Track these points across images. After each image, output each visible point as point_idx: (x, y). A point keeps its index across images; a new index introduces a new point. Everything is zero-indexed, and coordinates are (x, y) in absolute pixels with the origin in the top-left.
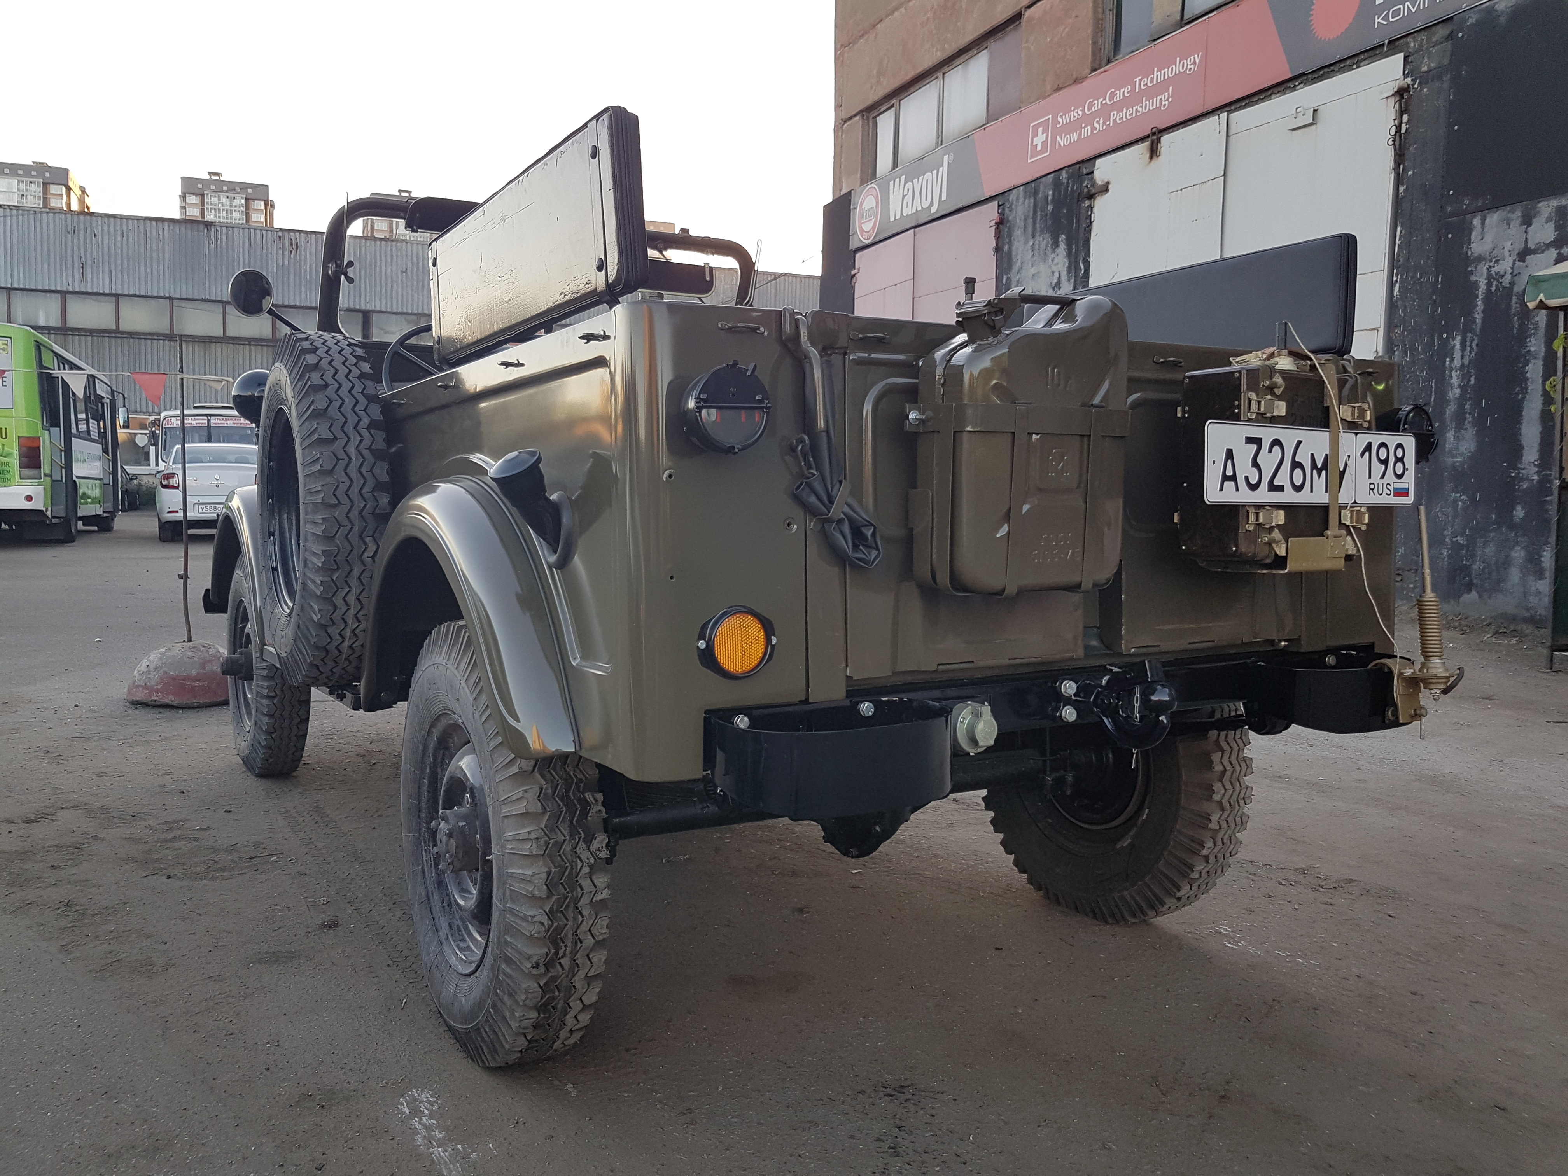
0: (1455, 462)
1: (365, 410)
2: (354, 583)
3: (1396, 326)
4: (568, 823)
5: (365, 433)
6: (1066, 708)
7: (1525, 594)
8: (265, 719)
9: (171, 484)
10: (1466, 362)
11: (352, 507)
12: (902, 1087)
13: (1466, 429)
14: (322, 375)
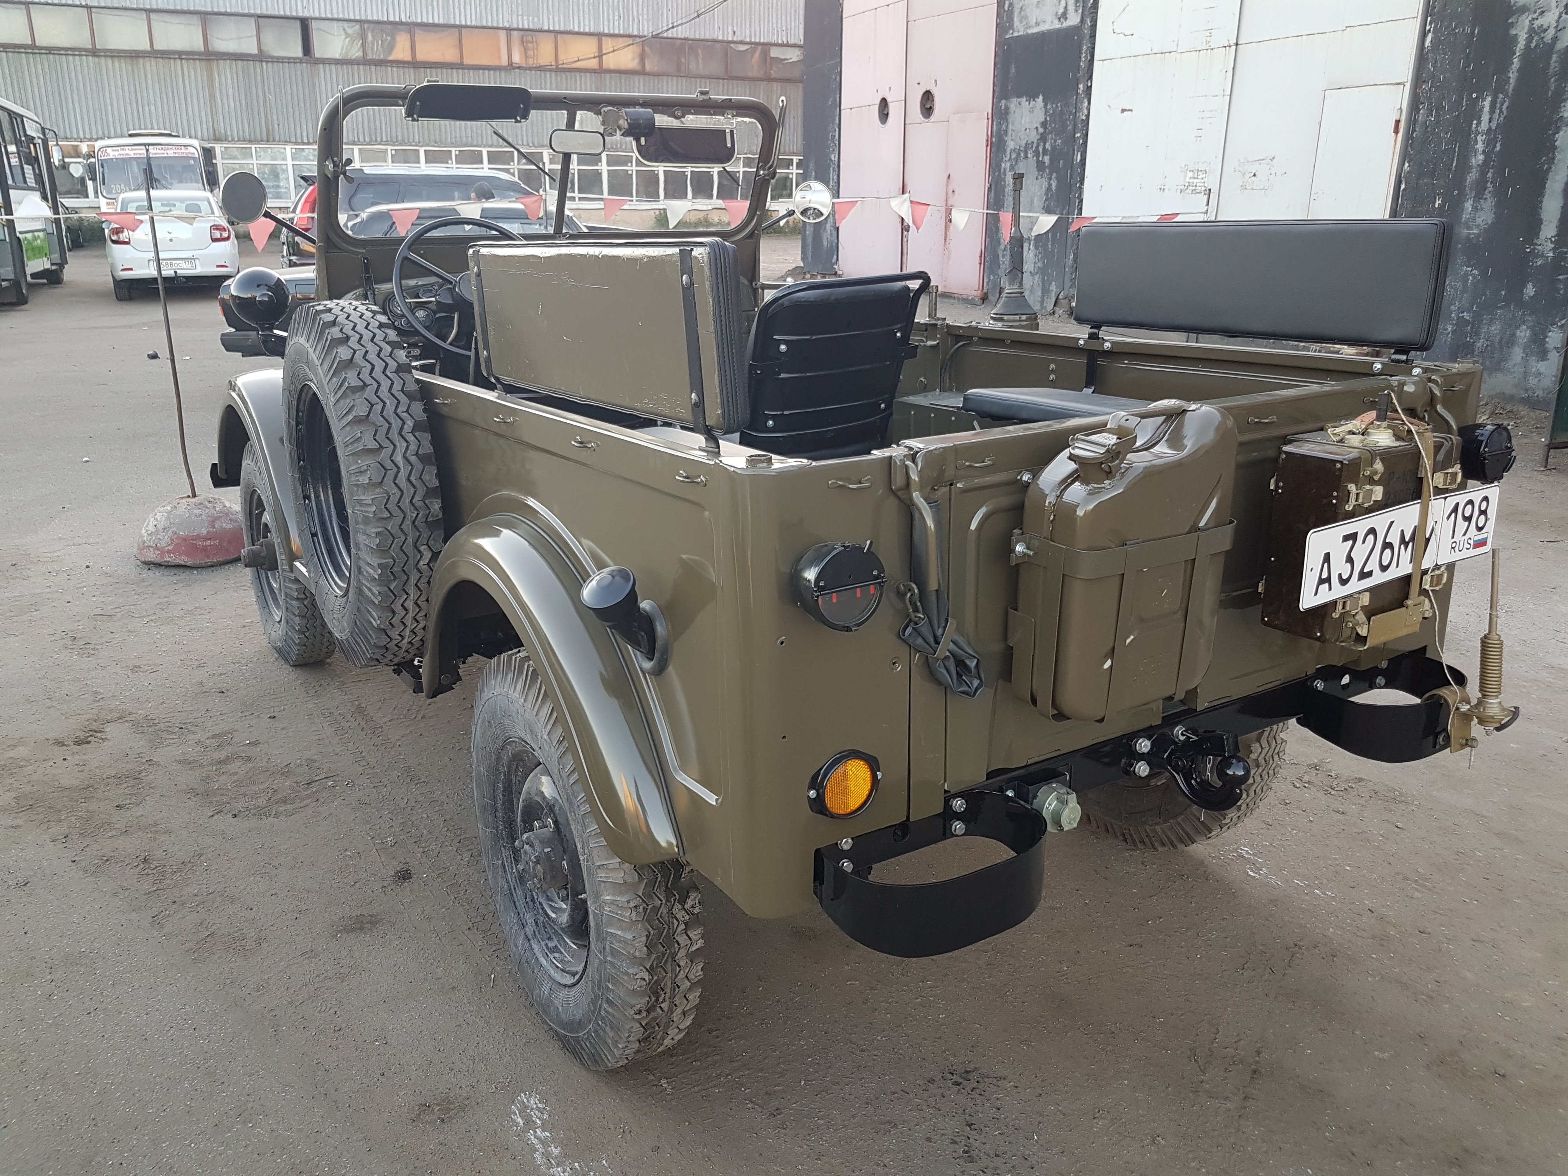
0: (1470, 234)
1: (407, 411)
2: (412, 590)
3: (1424, 82)
4: (663, 888)
5: (411, 438)
6: (1140, 764)
7: (1526, 374)
8: (297, 620)
9: (121, 239)
10: (1494, 126)
11: (404, 517)
12: (967, 1072)
13: (1486, 199)
14: (359, 375)
